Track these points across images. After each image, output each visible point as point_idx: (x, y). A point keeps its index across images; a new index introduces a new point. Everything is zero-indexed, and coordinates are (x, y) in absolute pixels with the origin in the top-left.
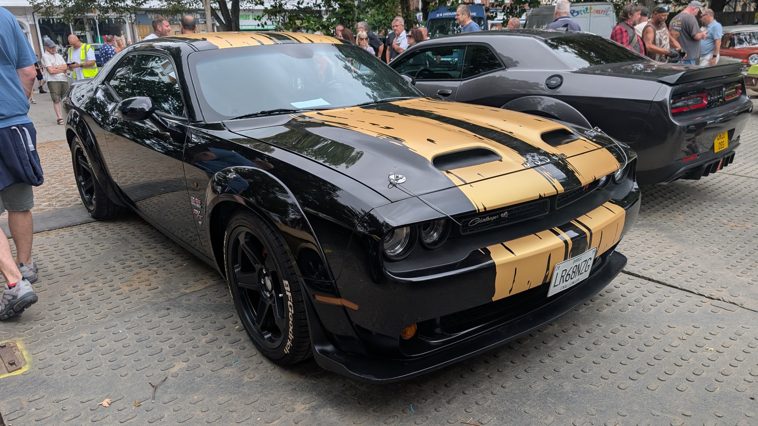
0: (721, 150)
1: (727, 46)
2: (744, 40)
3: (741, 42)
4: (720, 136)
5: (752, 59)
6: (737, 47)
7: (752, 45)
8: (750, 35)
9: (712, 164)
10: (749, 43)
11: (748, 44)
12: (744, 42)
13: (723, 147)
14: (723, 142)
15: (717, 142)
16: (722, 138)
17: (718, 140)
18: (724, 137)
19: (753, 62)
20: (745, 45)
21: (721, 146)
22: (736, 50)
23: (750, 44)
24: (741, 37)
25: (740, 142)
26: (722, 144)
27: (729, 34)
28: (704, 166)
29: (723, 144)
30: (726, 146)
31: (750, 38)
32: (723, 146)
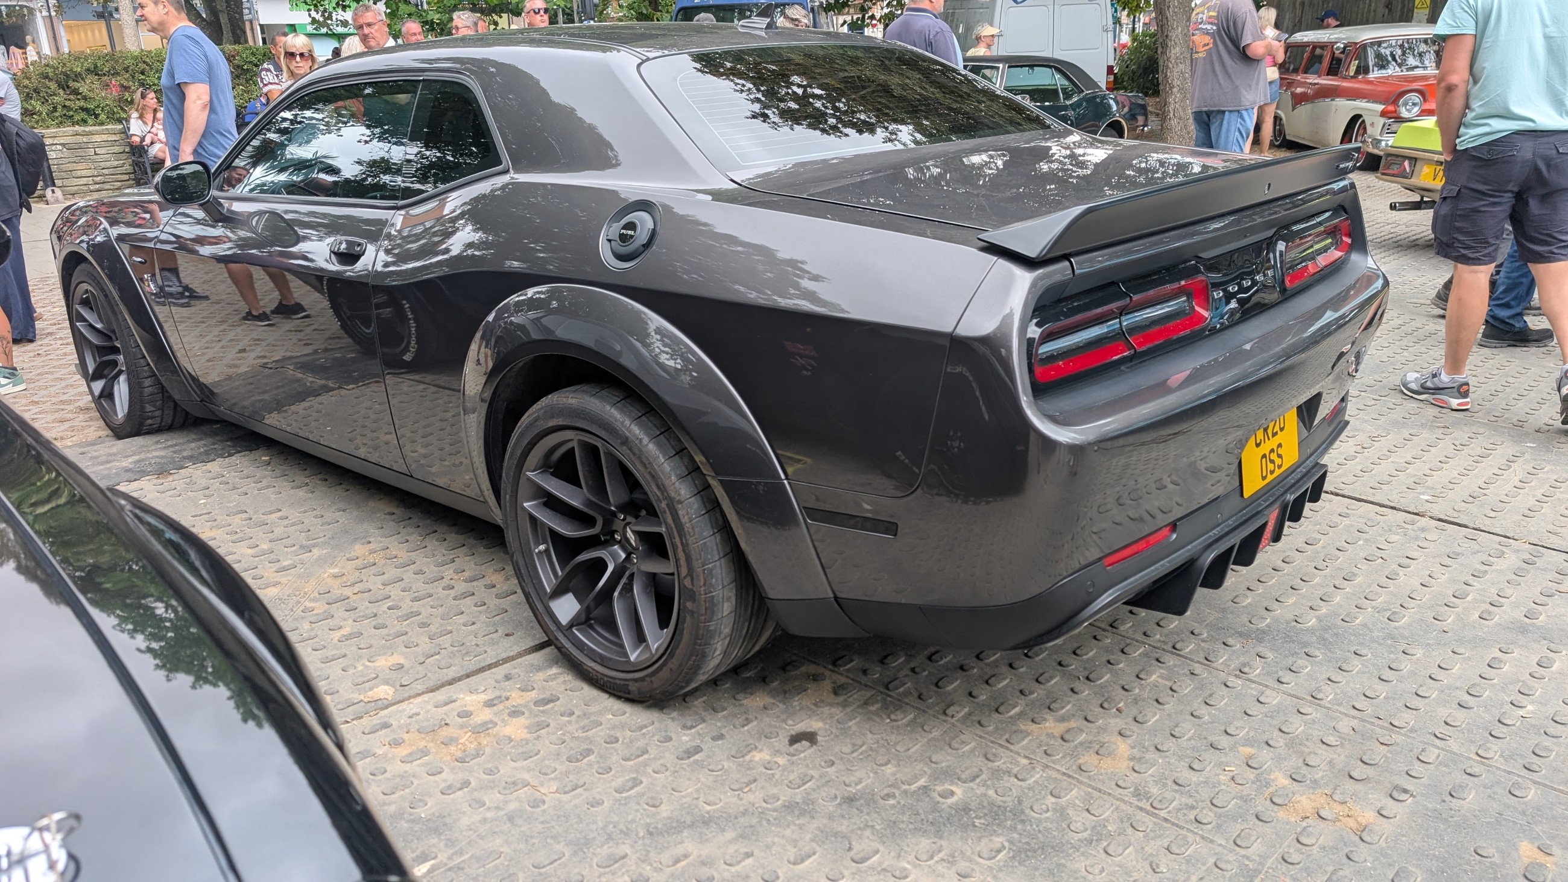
0: (1270, 478)
1: (1352, 74)
2: (1390, 59)
3: (1382, 63)
4: (1266, 430)
5: (1405, 104)
6: (1375, 74)
7: (1408, 69)
8: (1402, 46)
9: (1231, 549)
10: (1400, 65)
11: (1397, 69)
12: (1388, 62)
13: (1280, 467)
14: (1280, 445)
15: (1251, 457)
16: (1274, 434)
17: (1258, 445)
18: (1282, 429)
19: (1409, 111)
20: (1392, 70)
21: (1271, 466)
22: (1370, 82)
23: (1404, 68)
24: (1383, 51)
25: (1347, 418)
26: (1274, 456)
27: (1356, 44)
28: (1200, 561)
29: (1280, 456)
30: (1291, 455)
31: (1404, 54)
32: (1278, 461)
